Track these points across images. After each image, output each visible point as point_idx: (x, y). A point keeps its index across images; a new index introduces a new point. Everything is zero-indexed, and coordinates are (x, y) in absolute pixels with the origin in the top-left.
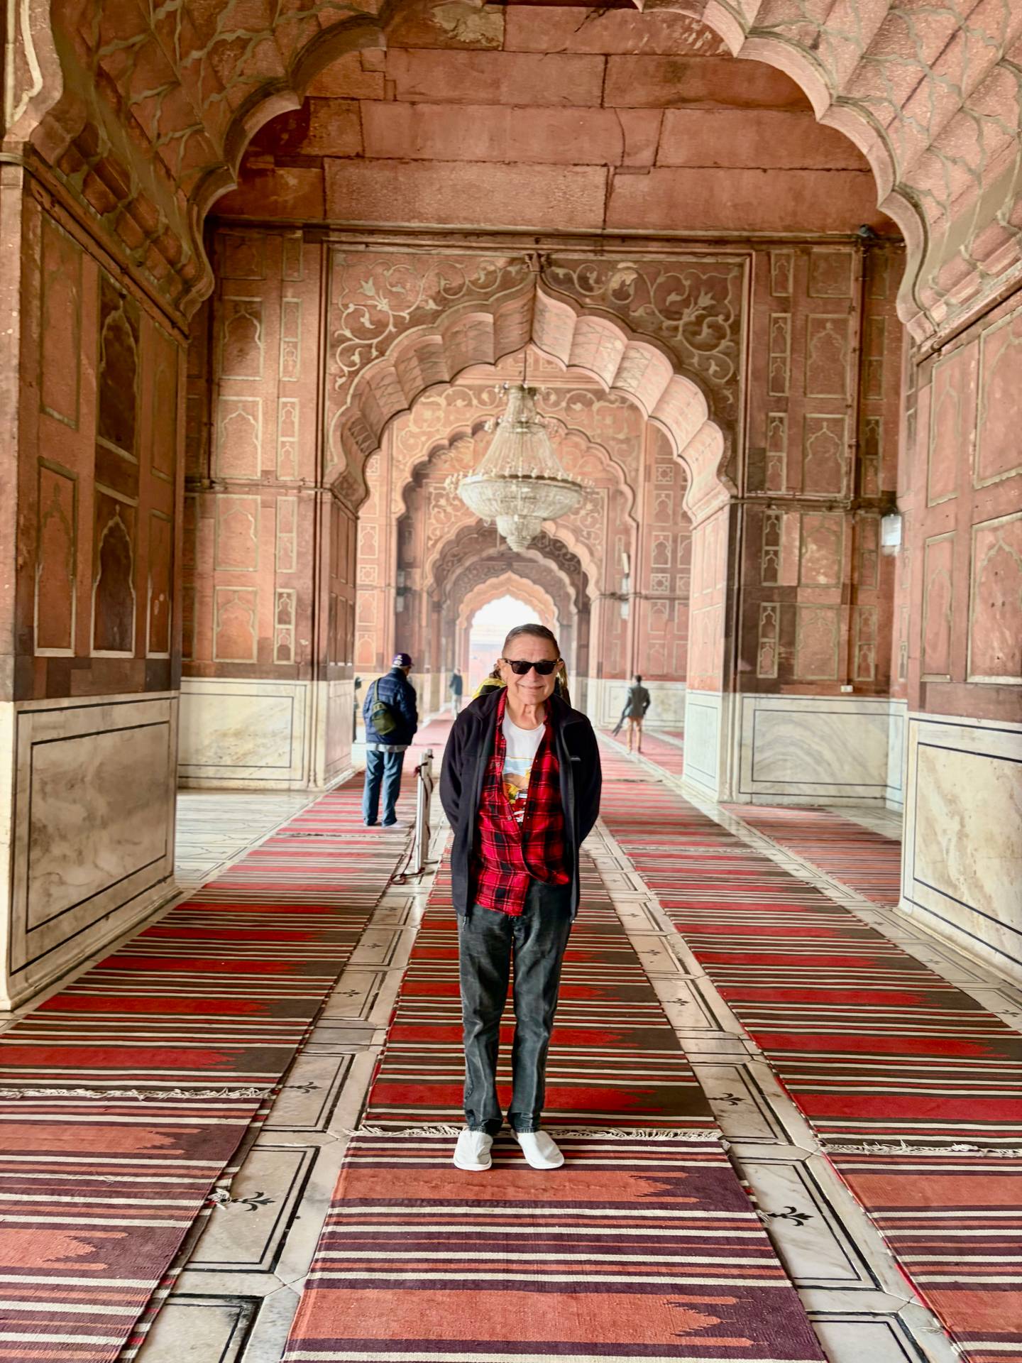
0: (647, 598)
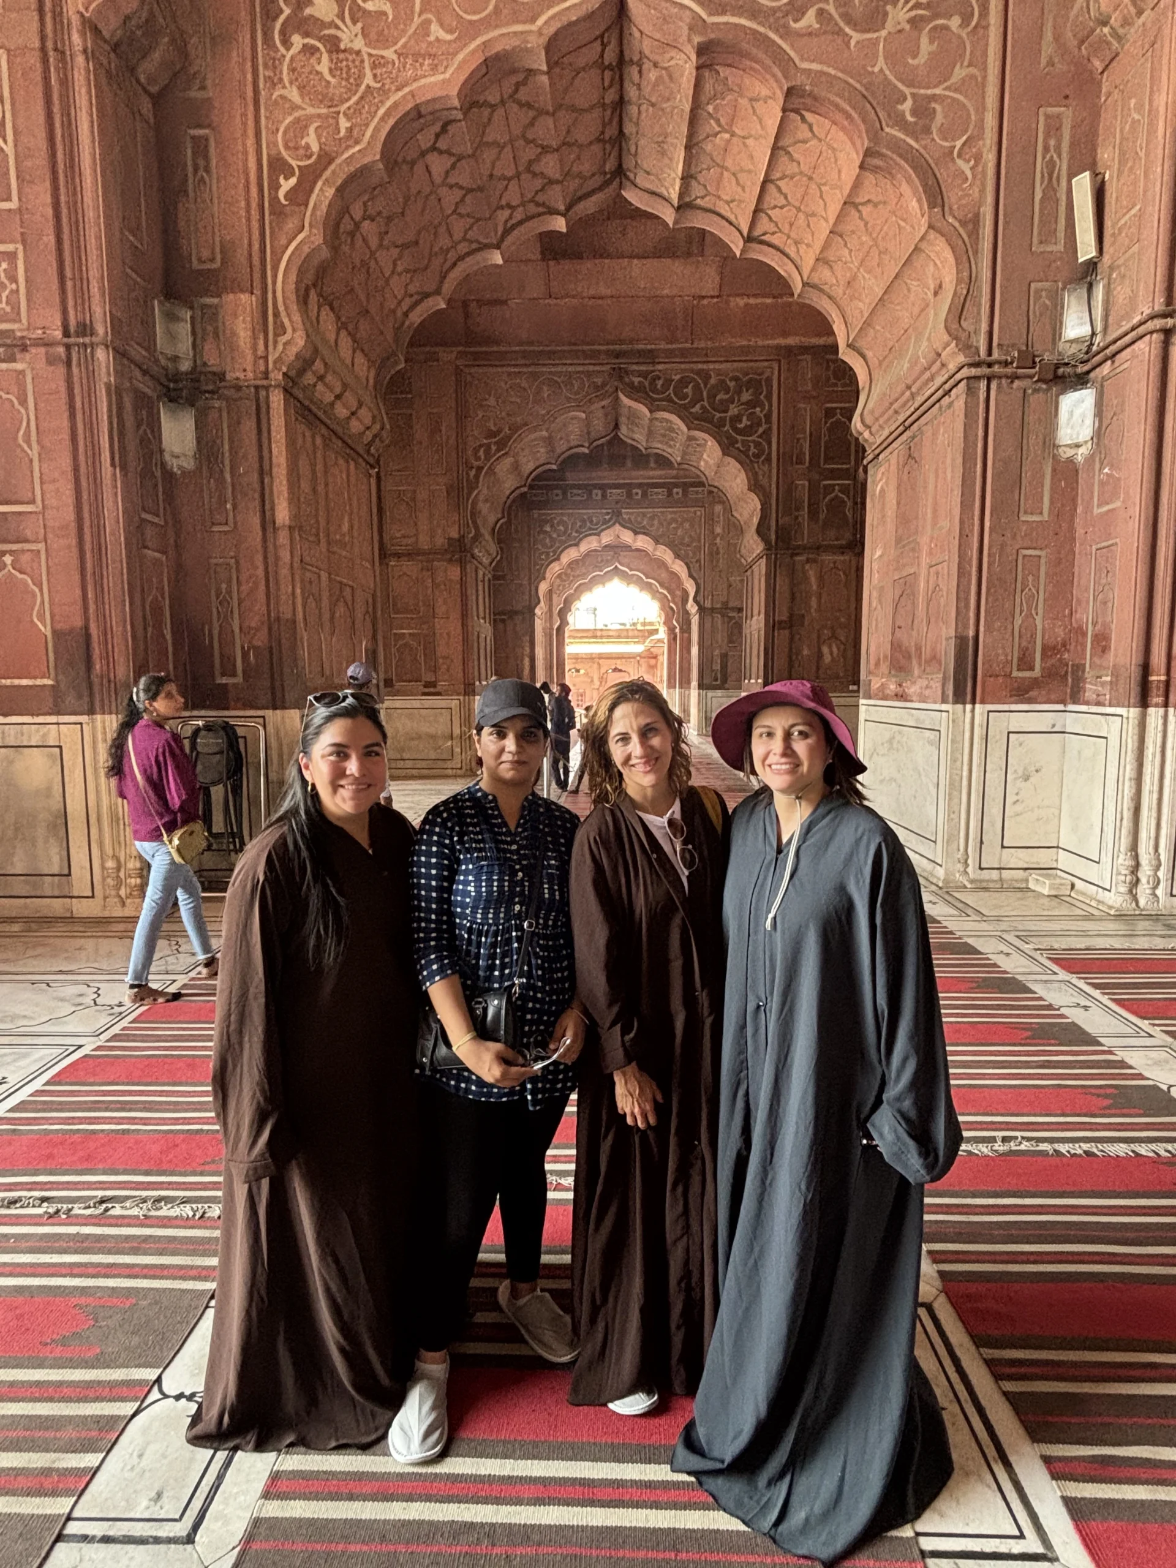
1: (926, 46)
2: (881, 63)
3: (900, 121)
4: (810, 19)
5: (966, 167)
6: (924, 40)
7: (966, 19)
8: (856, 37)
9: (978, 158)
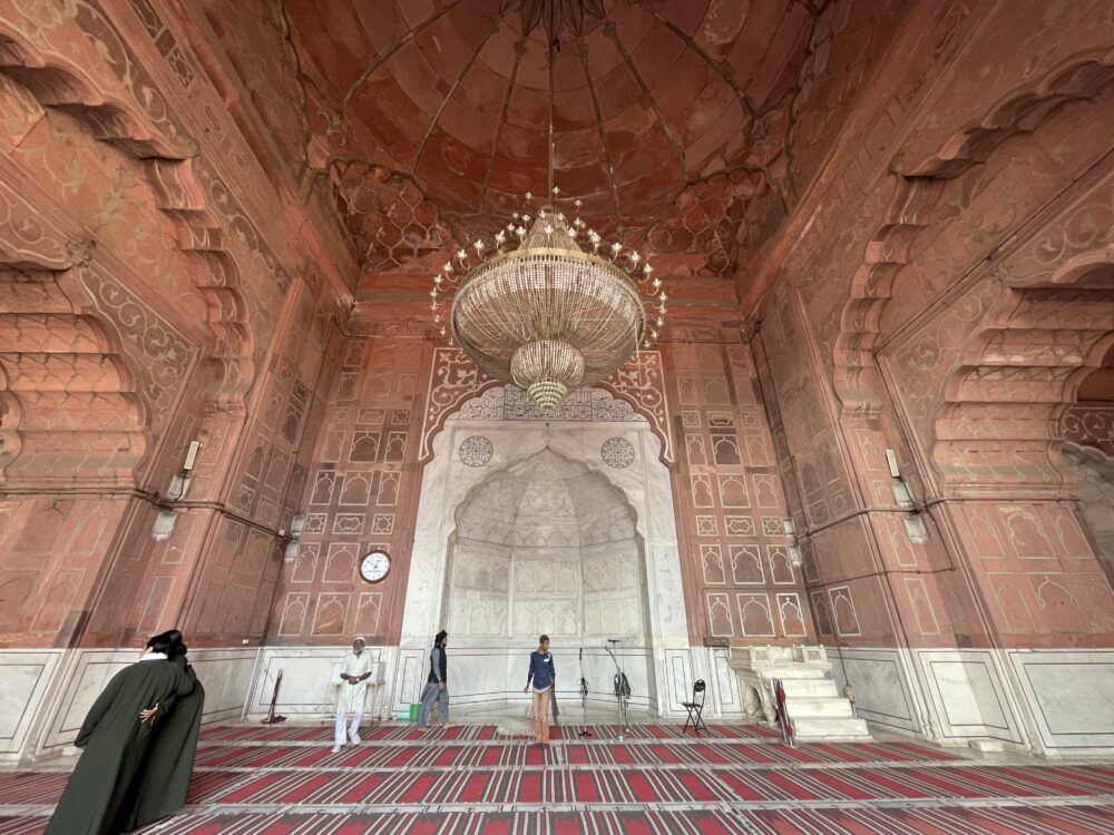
0: (229, 515)
1: (165, 373)
2: (150, 368)
3: (148, 390)
4: (134, 337)
5: (162, 418)
6: (165, 370)
7: (179, 372)
8: (146, 354)
9: (166, 416)
